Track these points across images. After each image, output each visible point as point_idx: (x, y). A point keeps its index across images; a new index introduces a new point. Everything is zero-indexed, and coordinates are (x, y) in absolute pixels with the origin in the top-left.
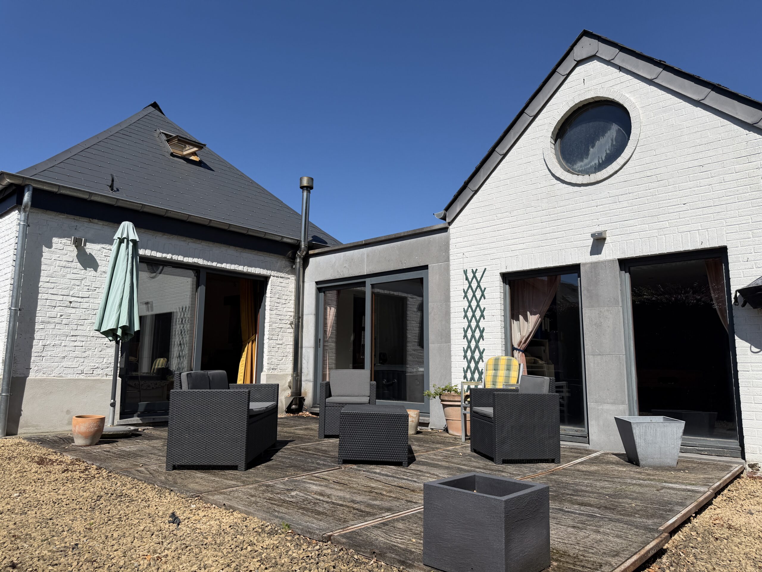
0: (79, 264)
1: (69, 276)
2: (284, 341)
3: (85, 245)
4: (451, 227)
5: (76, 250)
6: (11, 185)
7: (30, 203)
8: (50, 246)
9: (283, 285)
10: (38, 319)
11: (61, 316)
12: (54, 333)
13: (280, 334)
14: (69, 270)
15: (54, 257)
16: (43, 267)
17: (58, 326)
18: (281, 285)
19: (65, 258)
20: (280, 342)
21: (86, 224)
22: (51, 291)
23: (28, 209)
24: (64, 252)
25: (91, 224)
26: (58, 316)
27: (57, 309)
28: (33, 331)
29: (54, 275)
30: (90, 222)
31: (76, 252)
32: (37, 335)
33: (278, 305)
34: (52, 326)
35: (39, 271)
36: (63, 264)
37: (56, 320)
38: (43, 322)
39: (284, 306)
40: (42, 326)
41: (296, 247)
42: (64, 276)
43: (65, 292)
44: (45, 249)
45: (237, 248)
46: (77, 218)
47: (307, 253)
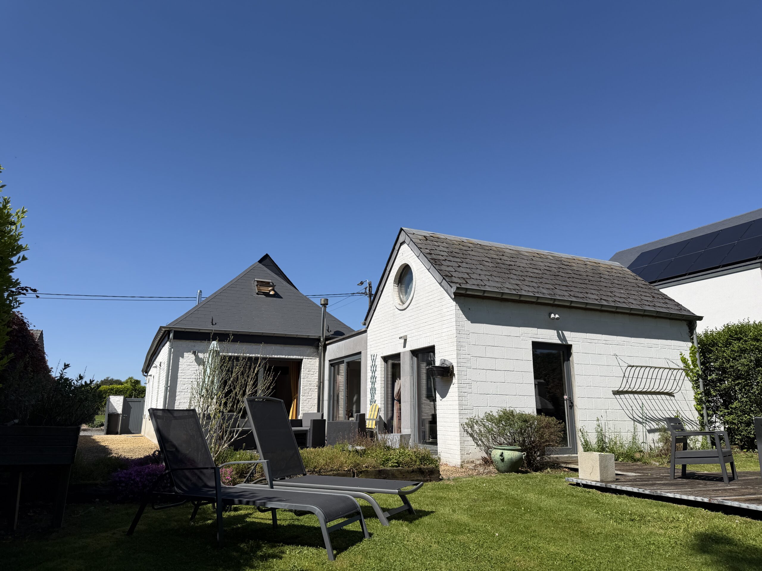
0: (196, 363)
1: (191, 369)
2: (312, 397)
3: (198, 354)
4: (368, 330)
5: (194, 356)
6: (165, 331)
7: (172, 338)
8: (183, 357)
9: (311, 363)
10: (178, 390)
11: (187, 388)
12: (184, 396)
13: (310, 392)
14: (191, 366)
15: (185, 360)
16: (180, 366)
17: (186, 393)
18: (310, 363)
19: (189, 361)
20: (310, 397)
21: (199, 343)
22: (183, 377)
23: (172, 341)
24: (189, 358)
25: (201, 343)
26: (186, 389)
27: (186, 385)
28: (175, 396)
29: (184, 369)
30: (201, 342)
31: (194, 358)
32: (177, 398)
33: (308, 375)
34: (183, 393)
35: (178, 368)
36: (188, 363)
37: (185, 390)
38: (179, 392)
39: (313, 375)
40: (179, 394)
41: (319, 340)
42: (189, 369)
43: (189, 377)
44: (180, 358)
45: (281, 345)
46: (194, 341)
47: (325, 343)
